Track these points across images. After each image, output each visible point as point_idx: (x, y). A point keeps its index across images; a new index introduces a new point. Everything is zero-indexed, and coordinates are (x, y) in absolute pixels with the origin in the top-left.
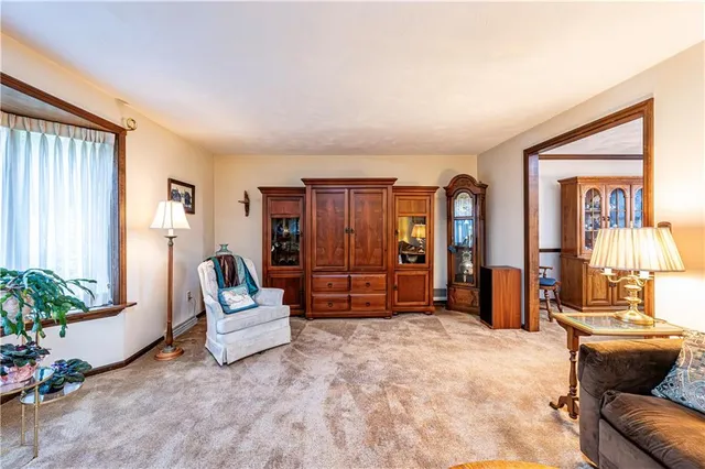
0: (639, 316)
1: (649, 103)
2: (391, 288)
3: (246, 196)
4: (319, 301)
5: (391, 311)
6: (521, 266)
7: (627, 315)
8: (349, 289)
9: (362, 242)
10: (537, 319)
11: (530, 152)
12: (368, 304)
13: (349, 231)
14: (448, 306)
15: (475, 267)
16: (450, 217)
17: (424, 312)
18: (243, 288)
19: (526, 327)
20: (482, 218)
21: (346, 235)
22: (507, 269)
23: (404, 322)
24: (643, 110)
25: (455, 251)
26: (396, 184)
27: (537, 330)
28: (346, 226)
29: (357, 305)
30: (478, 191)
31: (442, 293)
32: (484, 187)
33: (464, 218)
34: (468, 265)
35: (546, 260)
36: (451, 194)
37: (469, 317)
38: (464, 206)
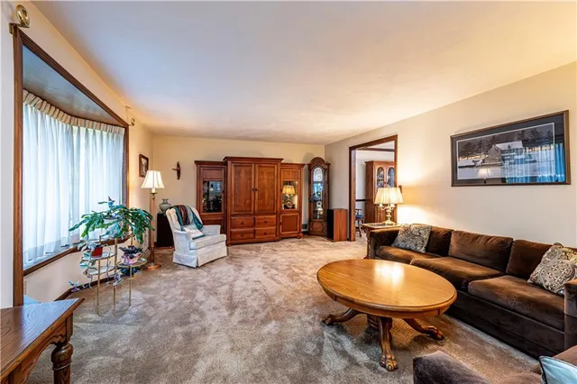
0: (391, 222)
1: (396, 136)
2: (278, 224)
3: (178, 165)
4: (236, 233)
5: (278, 238)
6: (347, 208)
7: (387, 222)
8: (254, 225)
9: (262, 196)
10: (355, 236)
11: (352, 148)
12: (265, 234)
13: (255, 190)
14: (309, 234)
15: (324, 210)
16: (310, 182)
17: (296, 237)
18: (194, 226)
19: (349, 240)
20: (328, 183)
21: (253, 193)
22: (341, 210)
23: (287, 243)
24: (394, 138)
25: (312, 202)
26: (283, 162)
27: (354, 240)
28: (253, 187)
29: (259, 235)
30: (326, 167)
31: (305, 226)
32: (329, 165)
33: (318, 182)
34: (320, 209)
35: (359, 206)
36: (311, 168)
37: (321, 238)
38: (318, 175)
